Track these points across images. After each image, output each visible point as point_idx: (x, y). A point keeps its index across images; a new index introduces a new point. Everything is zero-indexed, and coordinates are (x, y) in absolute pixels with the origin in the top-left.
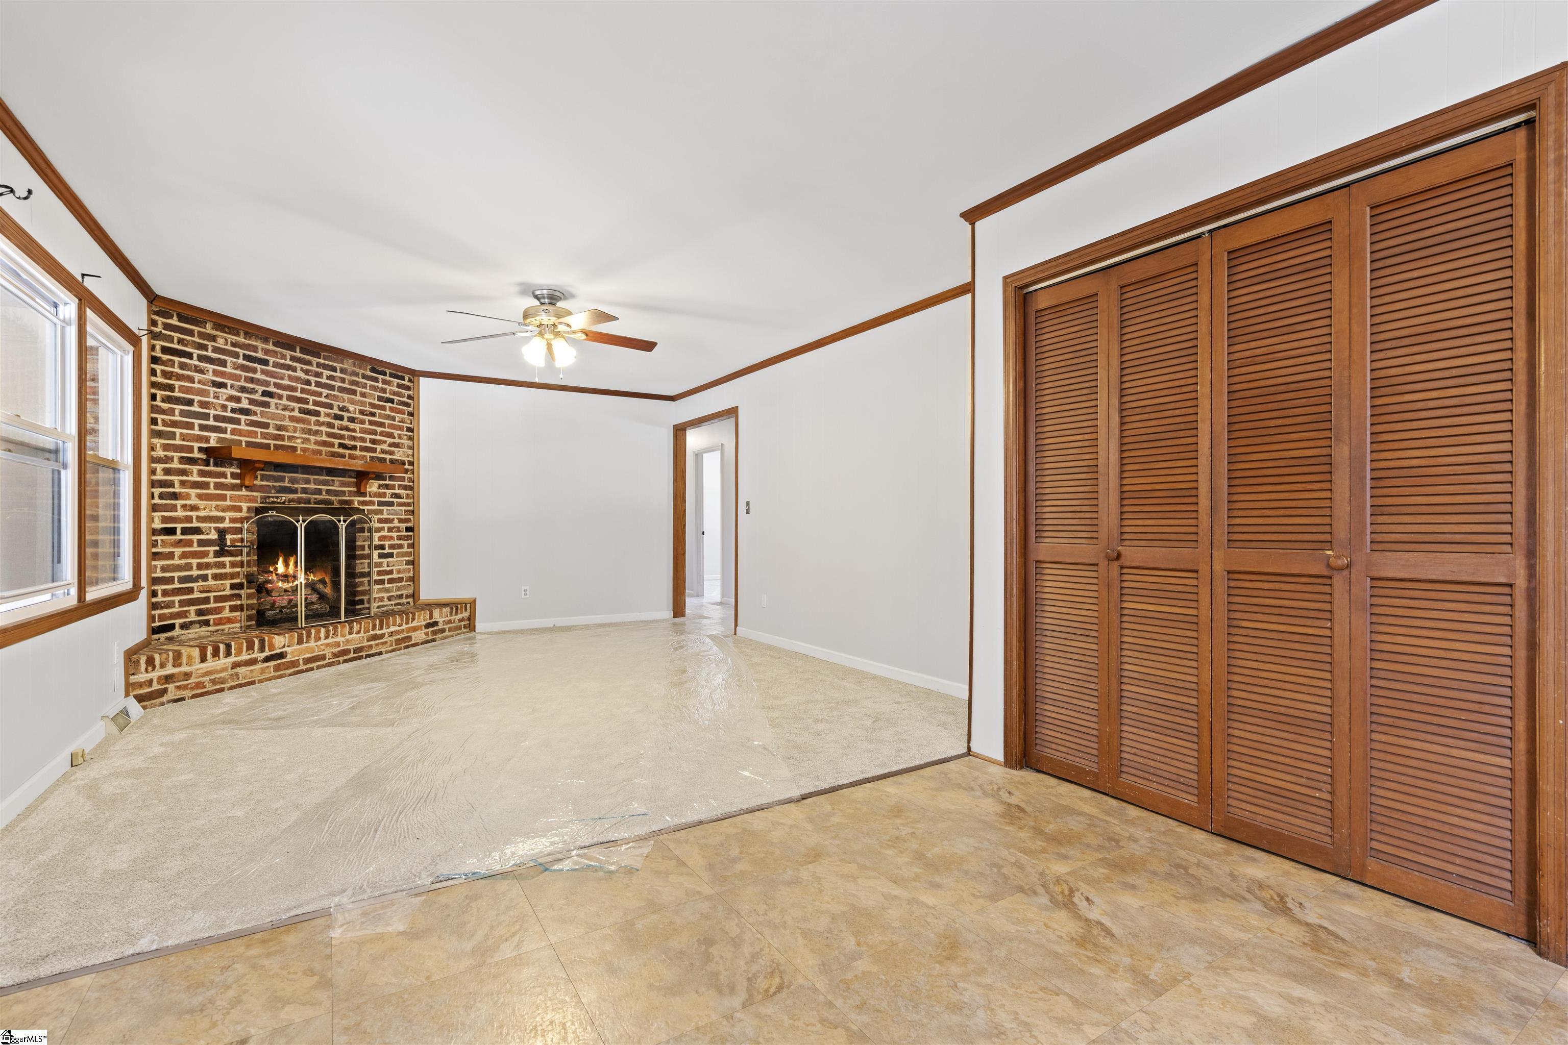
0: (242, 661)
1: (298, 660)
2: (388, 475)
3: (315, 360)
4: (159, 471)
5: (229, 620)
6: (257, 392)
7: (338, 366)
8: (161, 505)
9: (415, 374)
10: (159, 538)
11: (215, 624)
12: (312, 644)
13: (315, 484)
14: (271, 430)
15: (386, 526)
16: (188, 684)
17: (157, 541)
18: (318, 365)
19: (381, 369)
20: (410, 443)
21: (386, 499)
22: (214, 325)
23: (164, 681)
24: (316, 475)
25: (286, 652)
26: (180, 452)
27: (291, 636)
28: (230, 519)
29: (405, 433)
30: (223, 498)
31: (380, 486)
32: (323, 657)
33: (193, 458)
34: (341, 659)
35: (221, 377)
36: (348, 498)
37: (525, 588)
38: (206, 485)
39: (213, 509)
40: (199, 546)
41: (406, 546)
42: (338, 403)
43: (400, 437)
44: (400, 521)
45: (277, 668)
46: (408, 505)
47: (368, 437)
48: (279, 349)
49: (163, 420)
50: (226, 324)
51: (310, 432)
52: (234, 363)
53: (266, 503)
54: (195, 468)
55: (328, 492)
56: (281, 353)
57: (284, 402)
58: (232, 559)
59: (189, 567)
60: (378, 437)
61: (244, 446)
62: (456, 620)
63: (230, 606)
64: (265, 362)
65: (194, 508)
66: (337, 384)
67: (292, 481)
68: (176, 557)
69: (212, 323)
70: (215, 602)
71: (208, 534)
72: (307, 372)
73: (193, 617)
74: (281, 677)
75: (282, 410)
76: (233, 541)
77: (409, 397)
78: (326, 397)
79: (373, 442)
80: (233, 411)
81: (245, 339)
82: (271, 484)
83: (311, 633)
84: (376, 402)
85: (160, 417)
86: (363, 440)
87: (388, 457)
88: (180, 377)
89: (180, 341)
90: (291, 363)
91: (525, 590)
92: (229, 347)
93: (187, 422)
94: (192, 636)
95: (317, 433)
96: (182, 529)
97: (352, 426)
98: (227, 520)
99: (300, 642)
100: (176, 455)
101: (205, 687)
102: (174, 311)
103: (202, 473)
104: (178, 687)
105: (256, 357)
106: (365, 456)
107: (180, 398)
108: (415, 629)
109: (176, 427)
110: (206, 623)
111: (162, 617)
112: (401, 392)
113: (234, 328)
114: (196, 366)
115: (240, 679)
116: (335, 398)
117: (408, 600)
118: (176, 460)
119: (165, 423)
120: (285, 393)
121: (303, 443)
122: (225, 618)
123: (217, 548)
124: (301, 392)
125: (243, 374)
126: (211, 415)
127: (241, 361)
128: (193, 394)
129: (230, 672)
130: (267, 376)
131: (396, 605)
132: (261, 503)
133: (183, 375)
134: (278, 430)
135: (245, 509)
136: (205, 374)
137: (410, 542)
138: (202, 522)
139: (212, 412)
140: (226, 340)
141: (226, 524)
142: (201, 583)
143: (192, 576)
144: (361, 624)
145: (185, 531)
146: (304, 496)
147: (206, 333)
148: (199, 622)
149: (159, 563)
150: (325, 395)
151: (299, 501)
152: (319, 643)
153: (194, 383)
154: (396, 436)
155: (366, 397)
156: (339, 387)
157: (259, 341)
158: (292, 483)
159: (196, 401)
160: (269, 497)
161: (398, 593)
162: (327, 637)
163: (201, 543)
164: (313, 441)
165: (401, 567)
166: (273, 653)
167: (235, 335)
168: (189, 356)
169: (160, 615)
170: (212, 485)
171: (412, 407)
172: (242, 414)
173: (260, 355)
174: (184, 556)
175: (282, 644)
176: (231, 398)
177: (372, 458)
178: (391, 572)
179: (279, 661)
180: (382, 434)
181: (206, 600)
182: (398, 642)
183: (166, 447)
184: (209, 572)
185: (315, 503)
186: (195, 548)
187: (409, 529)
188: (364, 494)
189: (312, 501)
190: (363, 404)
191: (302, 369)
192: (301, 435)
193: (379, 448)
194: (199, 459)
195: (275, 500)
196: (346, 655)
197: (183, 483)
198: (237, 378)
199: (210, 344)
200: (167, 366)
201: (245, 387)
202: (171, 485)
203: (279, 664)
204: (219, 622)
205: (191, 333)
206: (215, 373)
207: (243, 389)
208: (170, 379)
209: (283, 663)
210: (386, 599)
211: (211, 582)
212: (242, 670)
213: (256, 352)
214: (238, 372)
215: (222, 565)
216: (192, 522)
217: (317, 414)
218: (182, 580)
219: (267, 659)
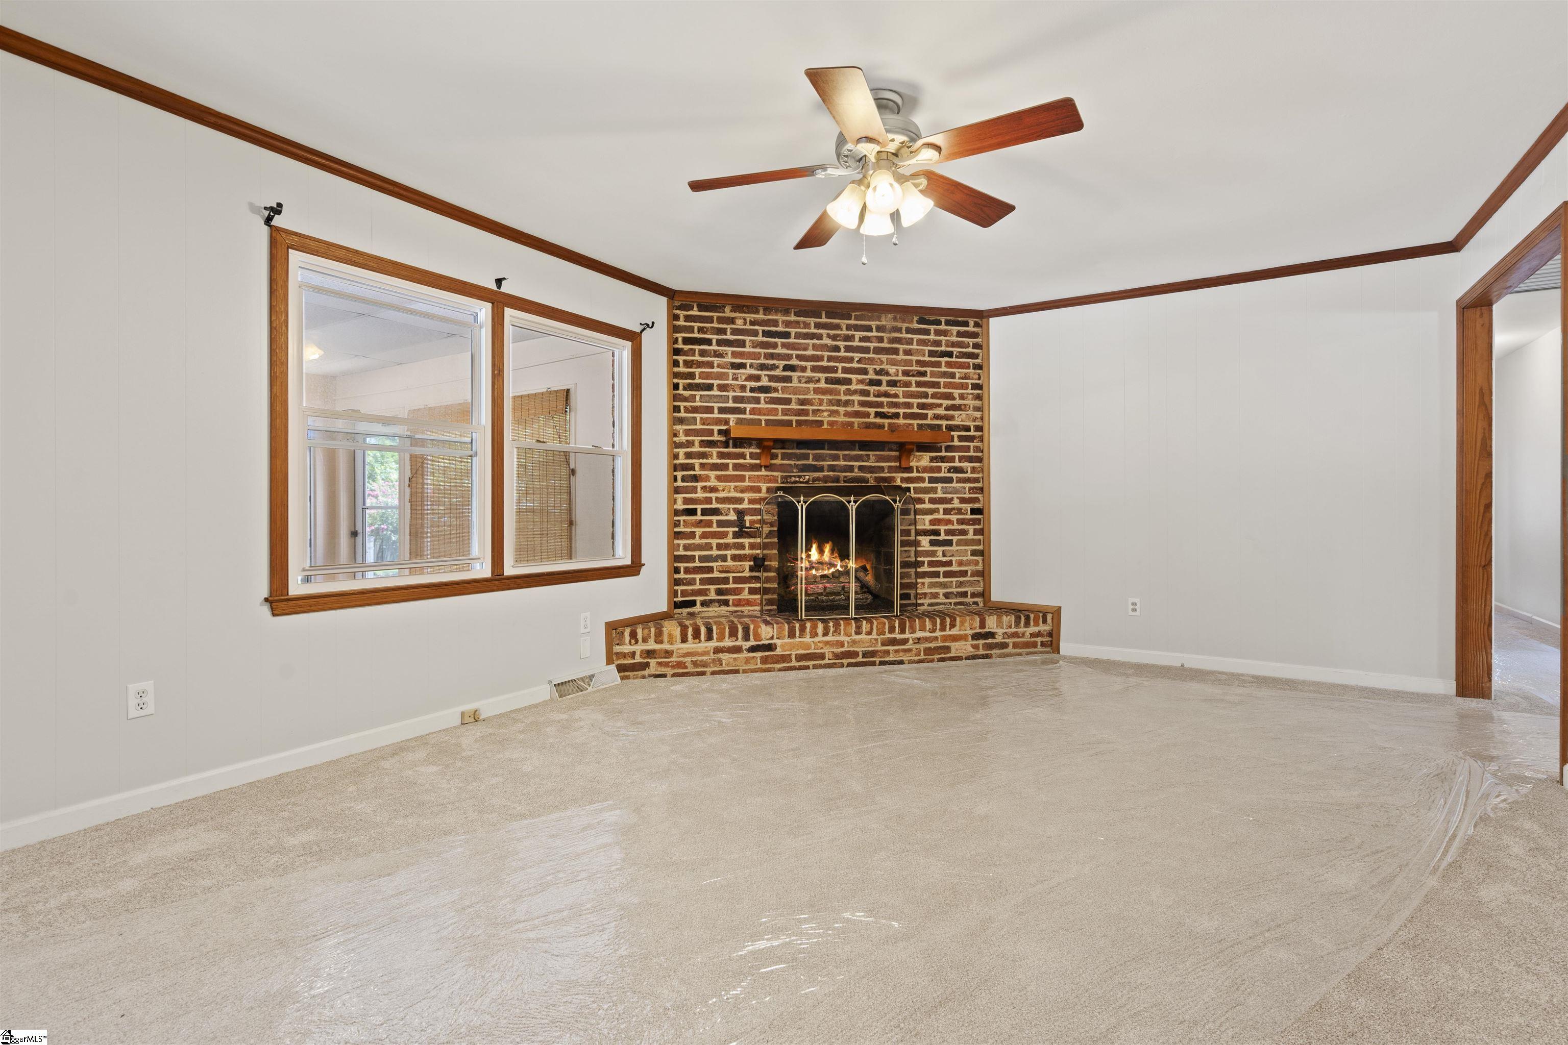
0: (724, 647)
1: (791, 654)
2: (944, 445)
3: (844, 323)
4: (681, 455)
5: (748, 603)
6: (778, 367)
7: (873, 324)
8: (683, 487)
9: (982, 316)
10: (682, 518)
11: (734, 605)
12: (807, 639)
13: (845, 461)
14: (794, 406)
15: (941, 507)
16: (669, 662)
17: (679, 521)
18: (849, 327)
19: (932, 318)
20: (978, 403)
21: (942, 475)
22: (732, 307)
23: (646, 655)
24: (846, 450)
25: (775, 644)
26: (701, 436)
27: (780, 628)
28: (749, 500)
29: (969, 391)
30: (742, 479)
31: (932, 459)
32: (822, 656)
33: (713, 441)
34: (845, 661)
35: (740, 358)
36: (888, 475)
37: (1134, 600)
38: (725, 467)
39: (732, 490)
40: (718, 526)
41: (971, 532)
42: (874, 367)
43: (962, 397)
44: (963, 500)
45: (764, 660)
46: (976, 480)
47: (915, 401)
48: (802, 319)
49: (685, 407)
50: (743, 303)
51: (839, 403)
52: (752, 341)
53: (787, 482)
54: (714, 451)
55: (861, 468)
56: (804, 322)
57: (809, 374)
58: (752, 540)
59: (709, 547)
60: (930, 401)
61: (763, 425)
62: (1027, 634)
63: (750, 588)
64: (786, 335)
65: (713, 490)
66: (872, 345)
67: (817, 458)
68: (697, 537)
69: (730, 306)
70: (734, 583)
71: (727, 515)
72: (834, 338)
73: (713, 596)
74: (768, 670)
75: (806, 382)
76: (752, 522)
77: (976, 346)
78: (859, 361)
79: (922, 406)
80: (752, 390)
81: (765, 315)
82: (792, 462)
83: (806, 628)
84: (927, 358)
85: (682, 404)
86: (908, 405)
87: (944, 423)
88: (700, 364)
89: (701, 330)
90: (815, 331)
91: (1134, 604)
92: (748, 327)
93: (707, 406)
94: (711, 614)
95: (847, 403)
96: (702, 509)
97: (893, 390)
98: (746, 501)
99: (792, 635)
100: (697, 439)
101: (686, 667)
102: (695, 302)
103: (721, 455)
104: (660, 664)
105: (776, 331)
106: (910, 424)
107: (700, 384)
108: (955, 639)
109: (697, 413)
110: (726, 603)
111: (684, 593)
112: (963, 342)
113: (753, 306)
114: (715, 351)
115: (724, 665)
116: (871, 361)
117: (976, 600)
118: (697, 444)
119: (687, 410)
120: (809, 364)
121: (830, 416)
122: (744, 599)
123: (737, 529)
124: (828, 361)
125: (763, 351)
126: (730, 397)
127: (760, 338)
128: (712, 379)
129: (712, 656)
130: (788, 349)
131: (956, 604)
132: (781, 483)
133: (703, 362)
134: (801, 405)
135: (764, 489)
136: (724, 357)
137: (977, 527)
138: (721, 503)
139: (731, 394)
140: (745, 319)
141: (745, 505)
142: (720, 563)
143: (712, 555)
144: (872, 624)
145: (705, 512)
146: (831, 474)
147: (725, 317)
148: (719, 601)
149: (682, 542)
150: (857, 359)
151: (826, 479)
152: (816, 639)
153: (713, 367)
154: (957, 396)
155: (911, 355)
156: (875, 348)
157: (779, 314)
158: (818, 461)
159: (715, 385)
160: (791, 477)
161: (959, 590)
162: (825, 634)
163: (720, 524)
164: (842, 413)
165: (965, 558)
166: (759, 643)
167: (755, 313)
168: (709, 342)
169: (682, 591)
170: (731, 466)
171: (980, 357)
172: (762, 392)
173: (780, 329)
174: (704, 536)
175: (770, 635)
176: (751, 378)
177: (920, 426)
178: (949, 563)
179: (767, 653)
180: (934, 396)
181: (726, 581)
182: (928, 651)
183: (688, 433)
184: (728, 553)
185: (845, 482)
186: (715, 529)
187: (974, 511)
188: (909, 469)
189: (841, 479)
190: (908, 363)
191: (829, 336)
192: (828, 408)
193: (930, 413)
194: (718, 441)
195: (797, 479)
196: (852, 658)
197: (703, 466)
198: (756, 356)
199: (728, 327)
200: (688, 356)
201: (764, 364)
202: (692, 467)
203: (767, 657)
204: (738, 603)
205: (710, 320)
206: (734, 355)
207: (762, 367)
208: (691, 367)
209: (772, 656)
210: (941, 596)
211: (730, 563)
212: (725, 657)
213: (777, 326)
214: (757, 350)
215: (742, 547)
216: (711, 503)
217: (848, 382)
218: (703, 559)
219: (753, 649)
